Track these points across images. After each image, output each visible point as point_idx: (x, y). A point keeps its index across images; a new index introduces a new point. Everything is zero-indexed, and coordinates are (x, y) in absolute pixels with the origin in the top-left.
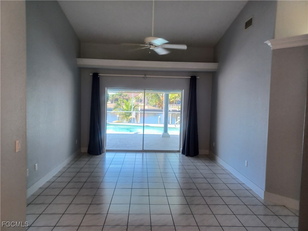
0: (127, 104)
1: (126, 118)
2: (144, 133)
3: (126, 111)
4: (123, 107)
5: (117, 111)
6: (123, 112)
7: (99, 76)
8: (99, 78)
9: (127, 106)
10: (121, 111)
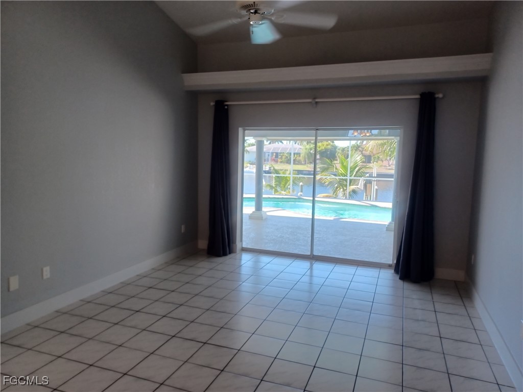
0: (345, 164)
1: (342, 190)
2: (315, 217)
3: (342, 177)
4: (336, 169)
5: (324, 177)
6: (337, 178)
7: (227, 105)
8: (227, 110)
9: (345, 168)
10: (333, 177)
